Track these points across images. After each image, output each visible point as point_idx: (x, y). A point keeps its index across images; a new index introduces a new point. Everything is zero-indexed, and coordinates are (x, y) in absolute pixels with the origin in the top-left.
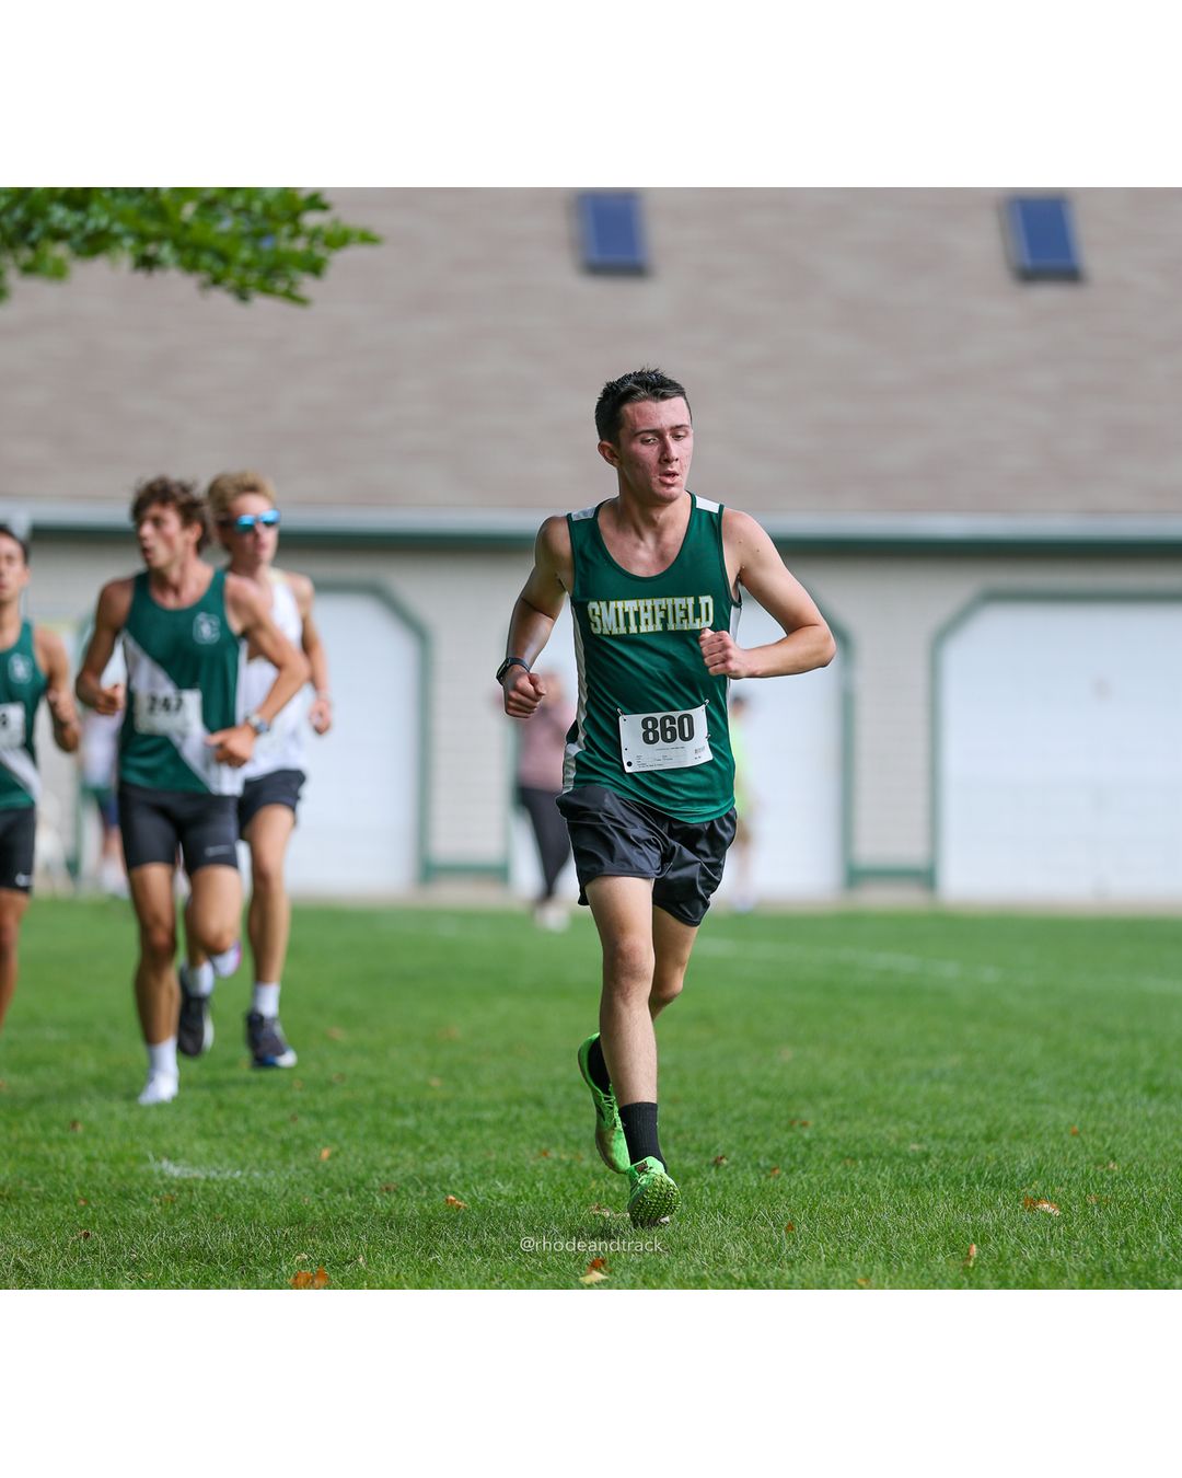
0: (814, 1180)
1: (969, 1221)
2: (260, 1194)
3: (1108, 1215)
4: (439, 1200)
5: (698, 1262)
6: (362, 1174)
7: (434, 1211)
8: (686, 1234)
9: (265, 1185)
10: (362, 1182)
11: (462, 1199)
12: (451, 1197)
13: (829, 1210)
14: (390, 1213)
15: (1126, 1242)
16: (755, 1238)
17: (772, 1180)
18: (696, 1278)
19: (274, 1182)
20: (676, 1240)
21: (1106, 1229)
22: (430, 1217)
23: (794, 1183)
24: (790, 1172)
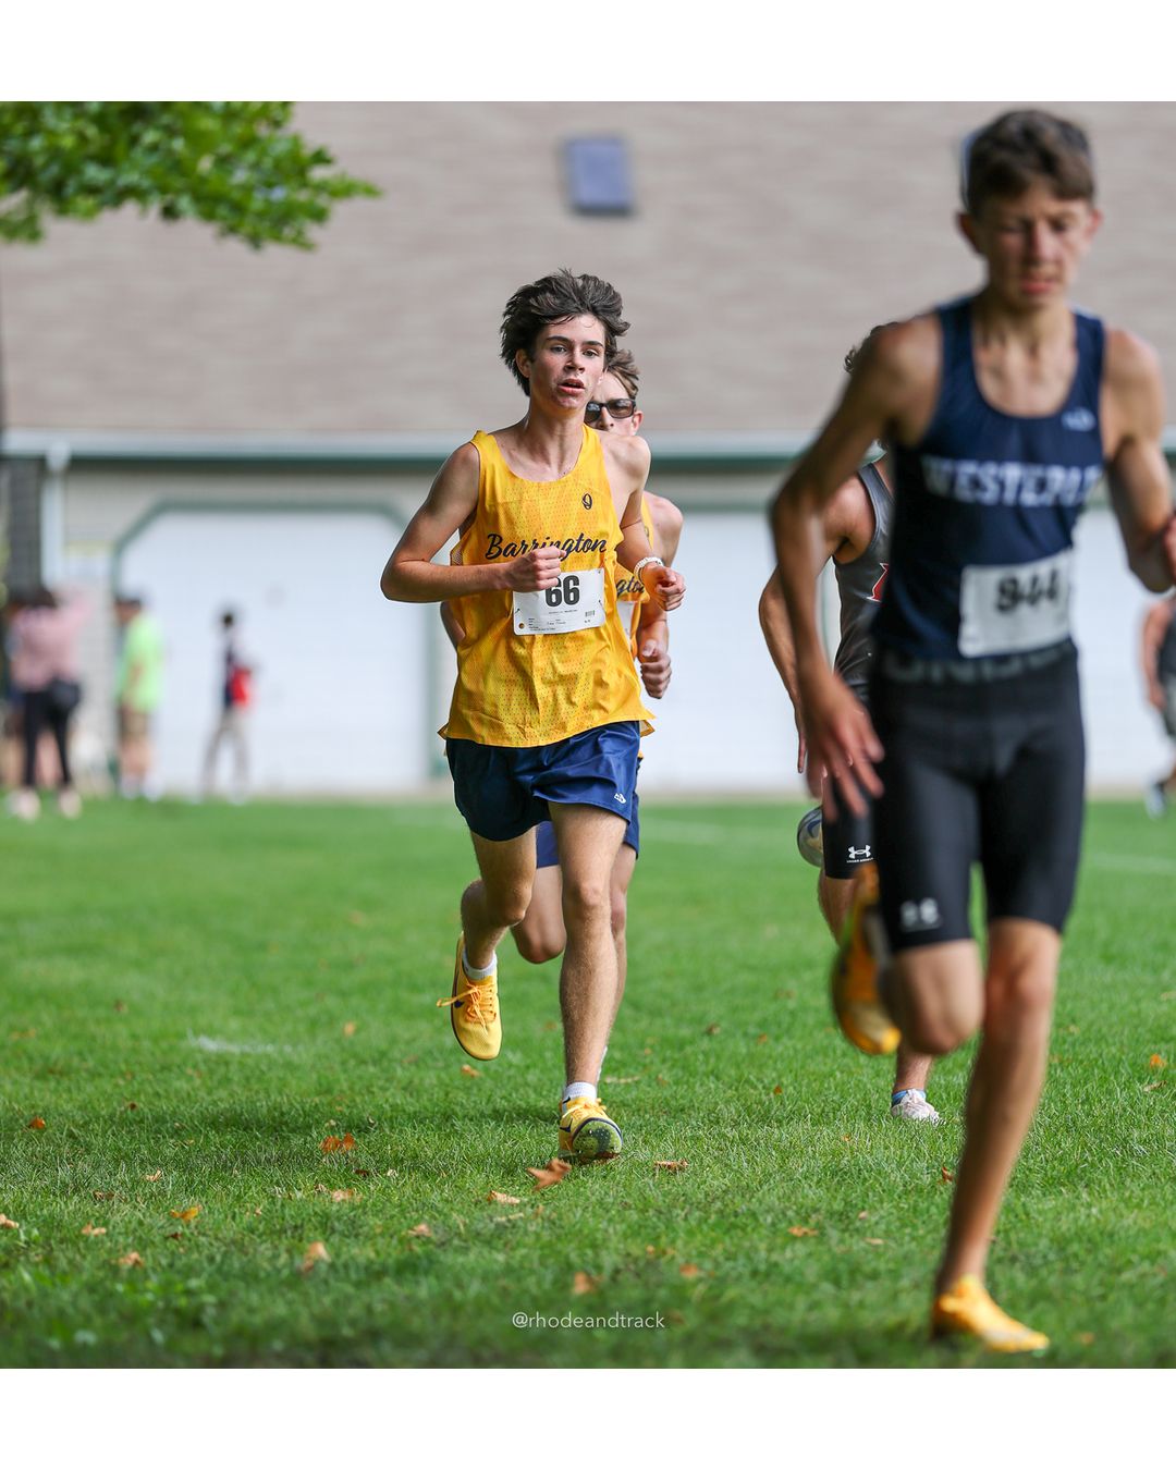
0: (799, 1046)
1: (942, 1082)
2: (289, 1066)
3: (1069, 1074)
4: (455, 1069)
5: (694, 1123)
6: (384, 1046)
7: (451, 1080)
8: (682, 1097)
9: (296, 1059)
10: (383, 1054)
11: (475, 1068)
12: (466, 1067)
13: (813, 1074)
14: (411, 1082)
15: (1088, 1099)
16: (746, 1100)
17: (760, 1047)
18: (692, 1138)
19: (303, 1055)
20: (673, 1103)
21: (1068, 1087)
22: (447, 1086)
23: (780, 1049)
24: (777, 1039)
